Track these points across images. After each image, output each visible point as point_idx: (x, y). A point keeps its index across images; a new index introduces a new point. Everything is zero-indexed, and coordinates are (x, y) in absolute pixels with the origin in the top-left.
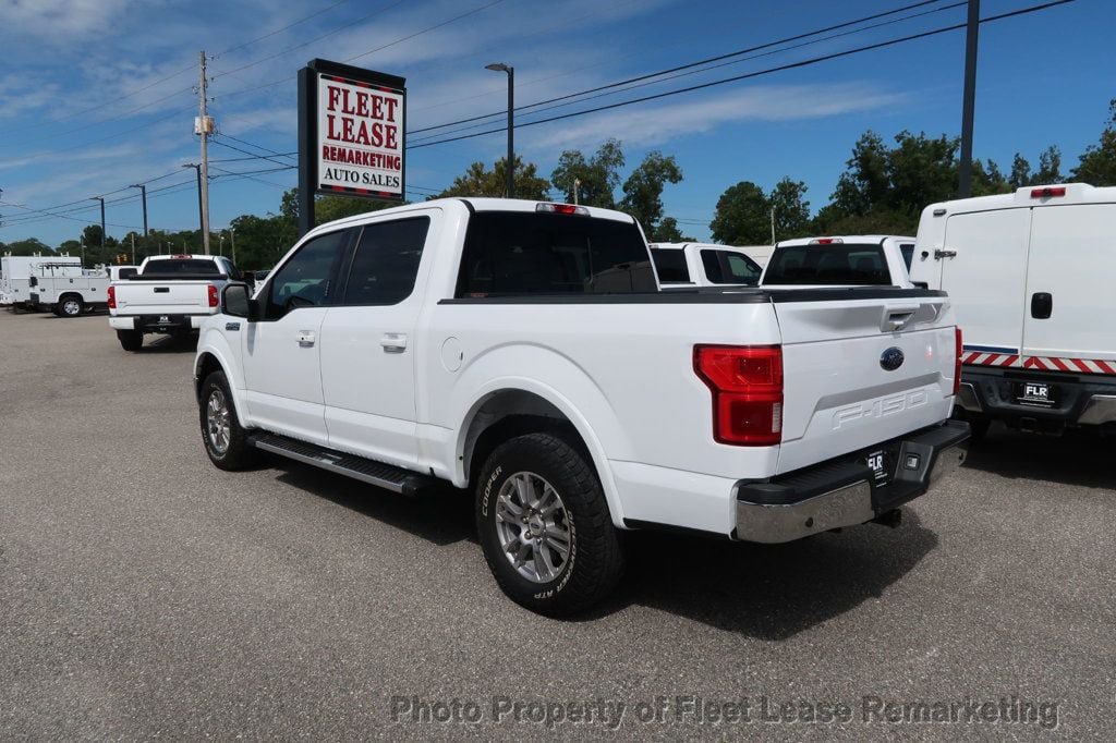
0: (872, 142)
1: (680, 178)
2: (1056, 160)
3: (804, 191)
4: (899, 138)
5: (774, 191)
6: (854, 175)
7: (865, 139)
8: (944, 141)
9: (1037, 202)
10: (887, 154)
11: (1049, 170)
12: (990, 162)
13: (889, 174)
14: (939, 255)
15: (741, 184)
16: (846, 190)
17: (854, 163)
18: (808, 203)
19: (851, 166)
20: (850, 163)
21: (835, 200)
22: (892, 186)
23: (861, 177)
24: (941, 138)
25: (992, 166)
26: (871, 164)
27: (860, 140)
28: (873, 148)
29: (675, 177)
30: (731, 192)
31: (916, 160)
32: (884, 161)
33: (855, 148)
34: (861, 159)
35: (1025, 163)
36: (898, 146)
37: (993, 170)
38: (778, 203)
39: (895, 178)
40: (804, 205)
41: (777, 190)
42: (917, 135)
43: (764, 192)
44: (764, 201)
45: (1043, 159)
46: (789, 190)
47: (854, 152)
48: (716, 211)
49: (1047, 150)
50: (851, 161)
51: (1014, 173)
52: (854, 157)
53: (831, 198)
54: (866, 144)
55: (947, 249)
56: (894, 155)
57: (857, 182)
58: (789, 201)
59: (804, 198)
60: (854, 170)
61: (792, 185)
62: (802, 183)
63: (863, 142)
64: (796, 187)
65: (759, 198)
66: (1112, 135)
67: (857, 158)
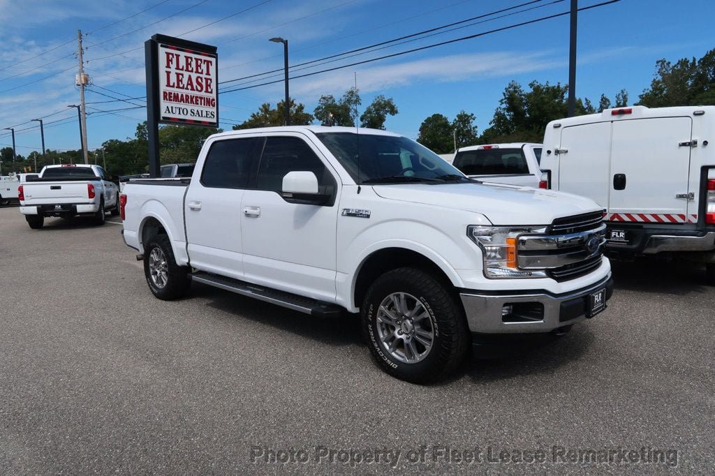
0: (515, 88)
1: (397, 112)
2: (625, 98)
3: (474, 119)
4: (531, 85)
5: (455, 120)
6: (504, 109)
7: (511, 86)
8: (558, 87)
9: (615, 118)
10: (524, 95)
11: (622, 104)
12: (586, 100)
13: (526, 108)
14: (557, 152)
15: (434, 115)
16: (499, 118)
17: (504, 101)
18: (476, 127)
19: (502, 103)
20: (501, 101)
21: (493, 124)
22: (528, 115)
23: (508, 110)
26: (515, 102)
27: (507, 87)
28: (516, 92)
29: (393, 111)
30: (428, 120)
31: (542, 98)
32: (522, 99)
33: (505, 92)
34: (508, 99)
35: (607, 100)
36: (530, 90)
37: (588, 104)
38: (458, 127)
39: (529, 111)
40: (474, 128)
41: (457, 119)
42: (544, 84)
43: (449, 120)
44: (449, 126)
45: (618, 97)
46: (464, 119)
47: (504, 94)
48: (419, 132)
49: (620, 92)
50: (502, 100)
51: (601, 106)
52: (504, 98)
53: (490, 124)
54: (511, 89)
55: (562, 149)
56: (529, 96)
57: (506, 113)
58: (464, 126)
59: (473, 124)
60: (504, 106)
61: (466, 115)
62: (472, 115)
63: (509, 88)
64: (469, 117)
65: (446, 124)
66: (658, 82)
67: (506, 98)
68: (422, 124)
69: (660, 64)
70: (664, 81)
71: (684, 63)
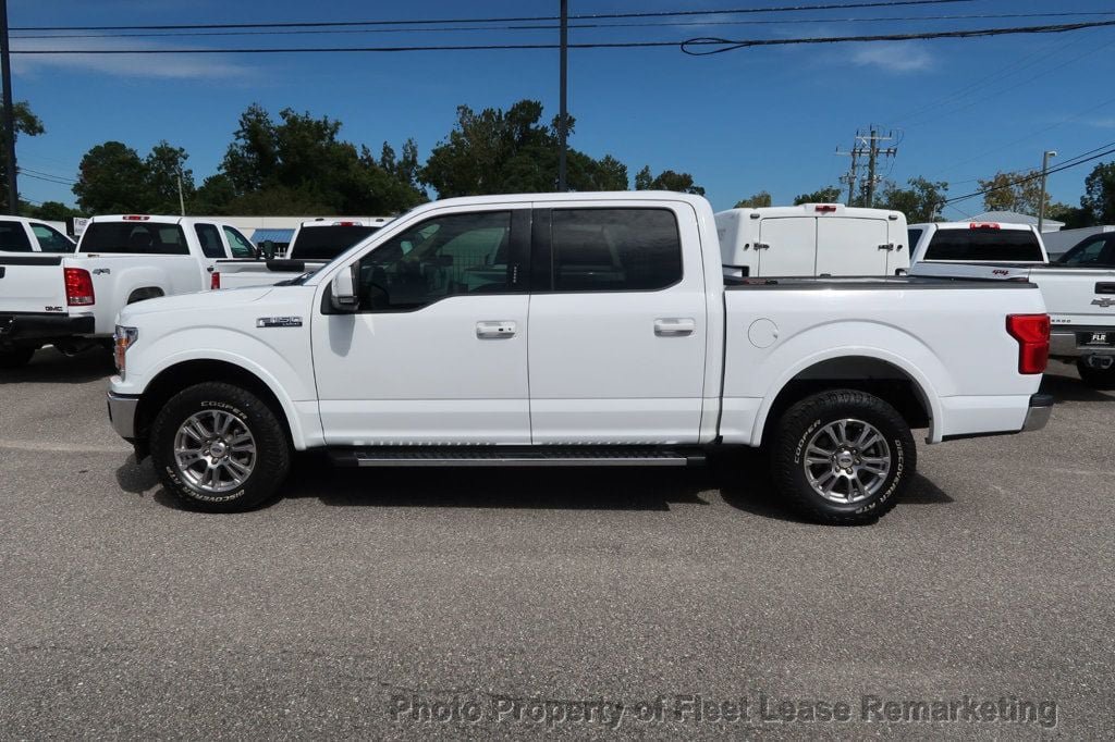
0: (258, 115)
1: (41, 130)
2: (414, 150)
3: (185, 158)
4: (284, 115)
5: (151, 156)
6: (243, 147)
7: (251, 111)
8: (325, 122)
10: (273, 129)
11: (410, 159)
12: (364, 147)
13: (277, 148)
15: (109, 144)
16: (234, 163)
17: (241, 134)
18: (191, 172)
19: (239, 138)
20: (237, 133)
21: (223, 171)
22: (280, 161)
23: (250, 149)
24: (322, 120)
25: (366, 151)
26: (259, 137)
27: (246, 112)
28: (260, 121)
29: (33, 127)
30: (97, 151)
31: (304, 137)
32: (272, 135)
33: (242, 119)
34: (248, 131)
35: (391, 151)
36: (283, 123)
37: (366, 154)
38: (157, 170)
39: (283, 153)
40: (186, 173)
41: (155, 155)
42: (302, 114)
43: (139, 155)
44: (140, 166)
45: (405, 148)
46: (168, 156)
47: (242, 124)
48: (81, 172)
49: (406, 141)
50: (239, 132)
51: (383, 159)
52: (241, 129)
53: (219, 169)
54: (253, 117)
56: (281, 131)
57: (246, 154)
58: (168, 167)
59: (186, 166)
60: (242, 142)
61: (171, 150)
62: (182, 150)
63: (249, 114)
64: (176, 153)
65: (133, 161)
66: (458, 135)
67: (244, 130)
68: (86, 156)
69: (461, 111)
70: (465, 134)
71: (488, 114)
